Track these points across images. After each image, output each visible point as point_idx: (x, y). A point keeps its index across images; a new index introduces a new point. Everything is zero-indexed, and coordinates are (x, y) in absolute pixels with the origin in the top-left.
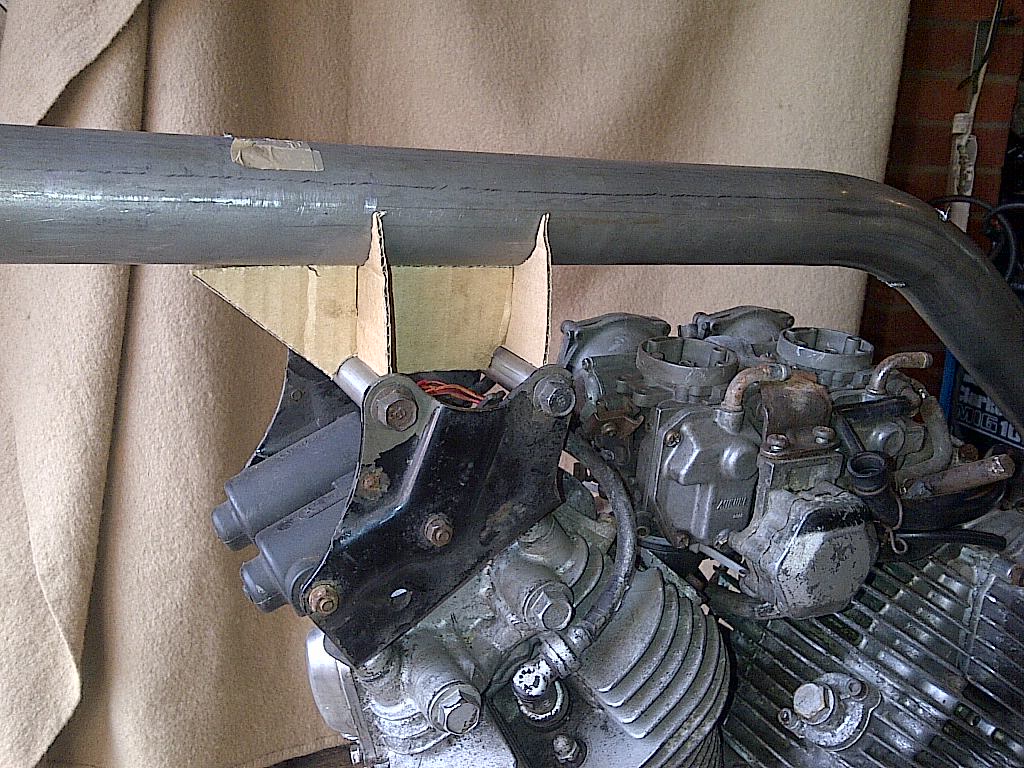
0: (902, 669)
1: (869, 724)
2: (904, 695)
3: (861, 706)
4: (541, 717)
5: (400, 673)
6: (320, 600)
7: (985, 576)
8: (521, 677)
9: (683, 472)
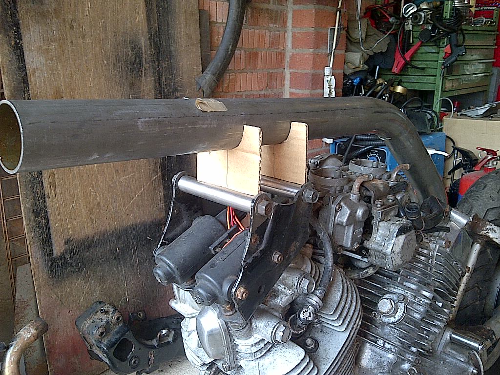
0: (413, 286)
1: (407, 311)
2: (415, 297)
3: (403, 304)
4: (300, 332)
5: (251, 324)
6: (243, 293)
7: (434, 246)
8: (303, 314)
9: (345, 221)
